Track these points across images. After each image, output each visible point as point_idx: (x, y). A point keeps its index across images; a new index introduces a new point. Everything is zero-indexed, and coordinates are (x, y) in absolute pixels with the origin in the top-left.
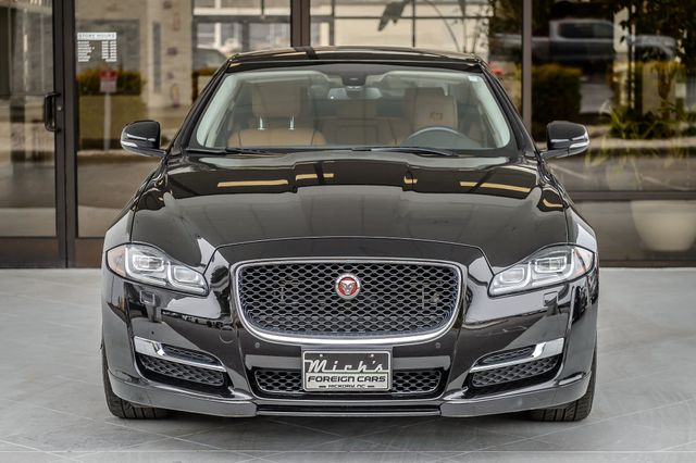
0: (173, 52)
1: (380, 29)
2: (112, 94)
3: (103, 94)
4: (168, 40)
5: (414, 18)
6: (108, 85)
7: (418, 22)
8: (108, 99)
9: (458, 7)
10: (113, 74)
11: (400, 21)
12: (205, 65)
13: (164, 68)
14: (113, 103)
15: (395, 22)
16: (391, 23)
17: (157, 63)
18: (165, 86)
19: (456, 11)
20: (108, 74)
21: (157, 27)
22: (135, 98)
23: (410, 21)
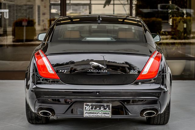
0: (44, 14)
1: (104, 7)
2: (26, 26)
3: (23, 26)
4: (42, 10)
5: (114, 4)
6: (24, 23)
7: (115, 5)
8: (25, 28)
9: (126, 1)
10: (26, 20)
11: (110, 5)
12: (54, 17)
13: (41, 18)
15: (108, 5)
17: (39, 17)
18: (42, 23)
20: (25, 20)
21: (39, 7)
22: (32, 27)
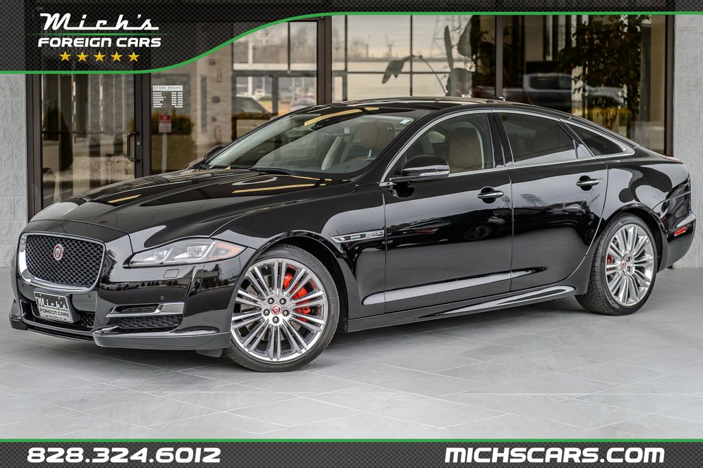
0: (216, 100)
1: (384, 82)
2: (168, 134)
3: (162, 134)
4: (213, 90)
5: (411, 73)
6: (165, 127)
7: (414, 76)
8: (165, 138)
9: (447, 64)
10: (168, 117)
11: (400, 75)
12: (243, 111)
13: (209, 113)
14: (169, 140)
15: (396, 76)
16: (393, 76)
17: (204, 108)
18: (210, 128)
19: (446, 67)
20: (166, 118)
21: (204, 79)
22: (185, 137)
23: (408, 76)
